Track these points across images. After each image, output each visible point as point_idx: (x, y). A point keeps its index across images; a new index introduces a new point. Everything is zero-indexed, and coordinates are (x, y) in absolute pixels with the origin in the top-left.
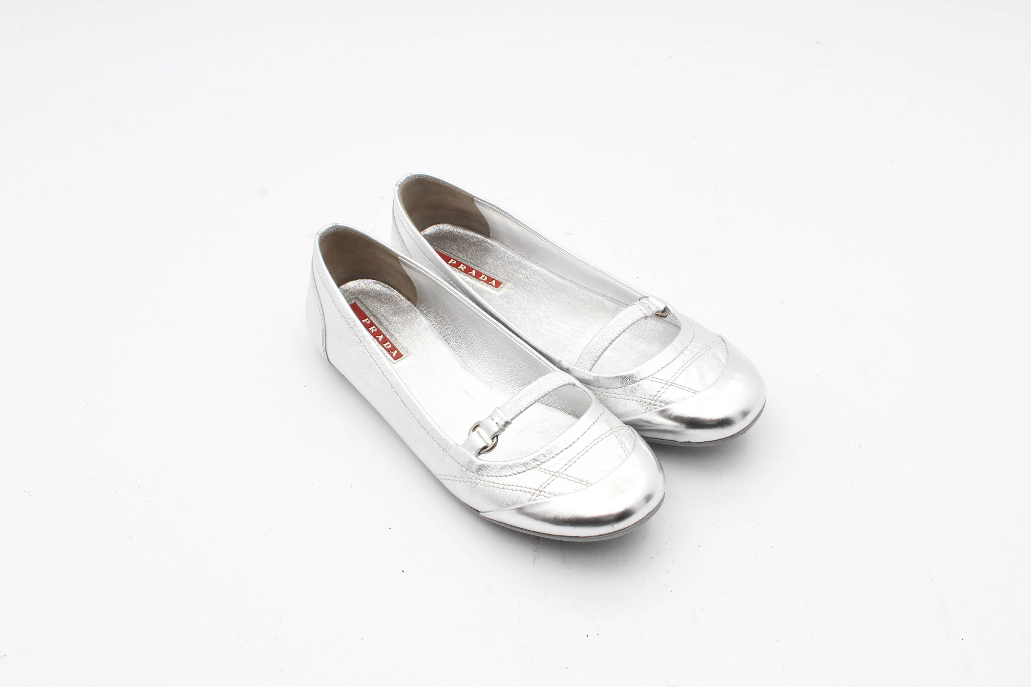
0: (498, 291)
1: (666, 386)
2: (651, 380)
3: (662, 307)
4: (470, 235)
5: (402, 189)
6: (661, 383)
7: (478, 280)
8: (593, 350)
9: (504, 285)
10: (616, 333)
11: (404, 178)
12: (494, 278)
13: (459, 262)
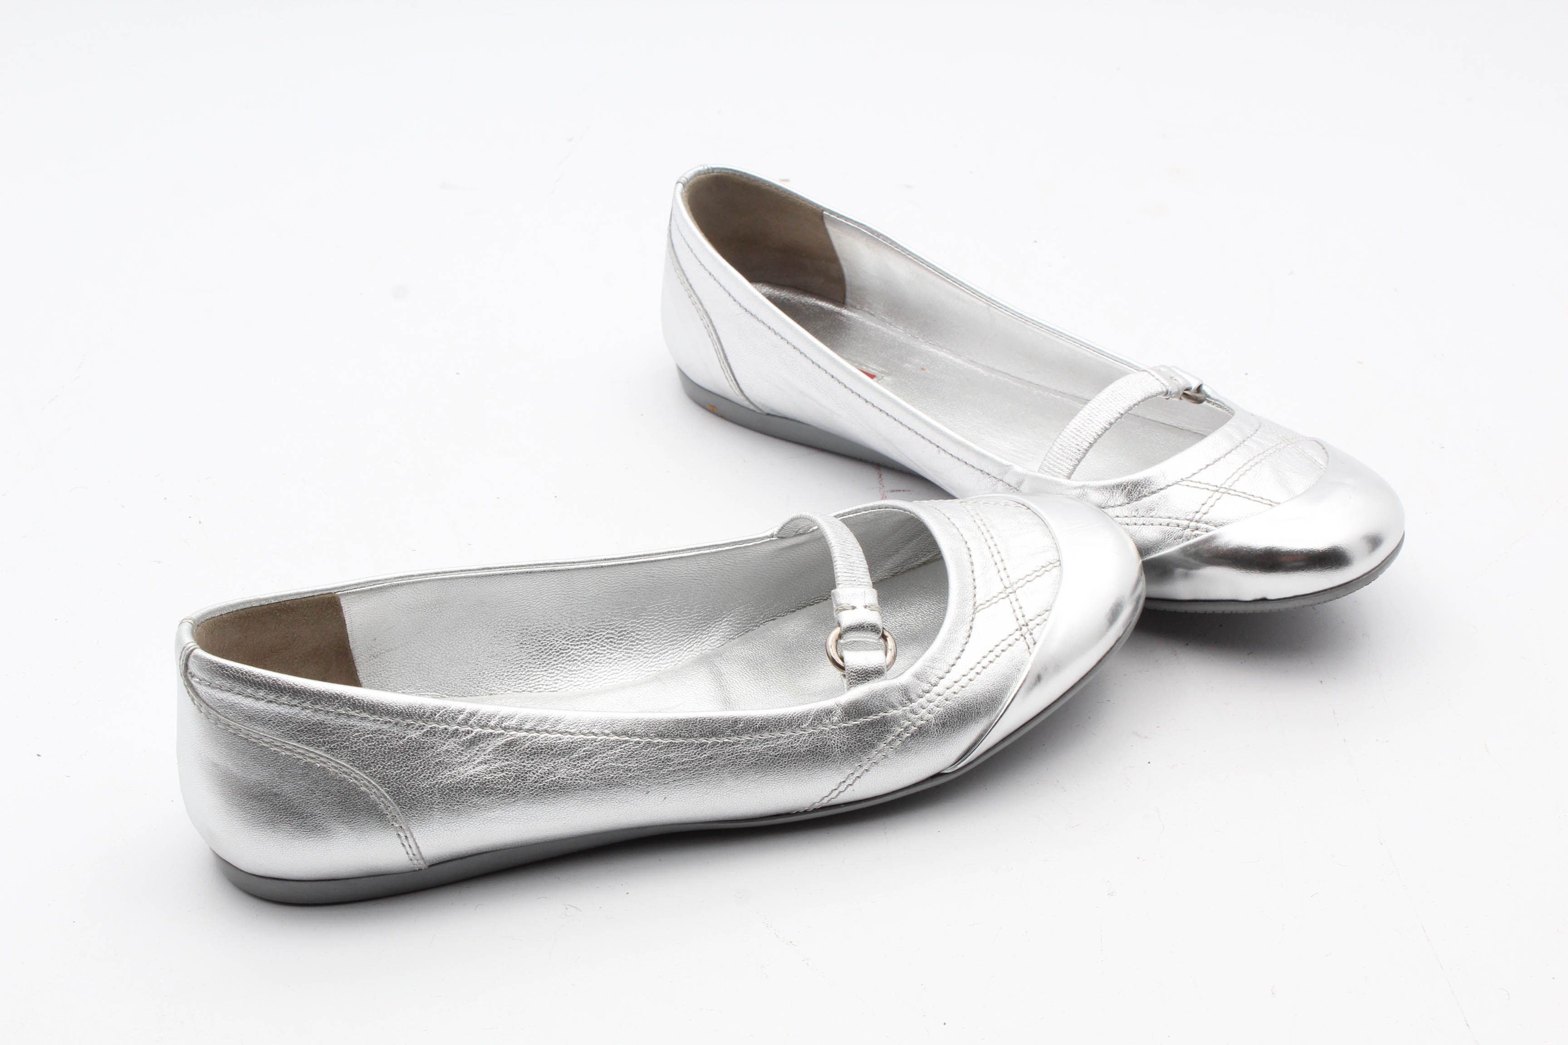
1: (1217, 495)
2: (1188, 486)
4: (807, 303)
5: (689, 190)
6: (1208, 489)
10: (1115, 411)
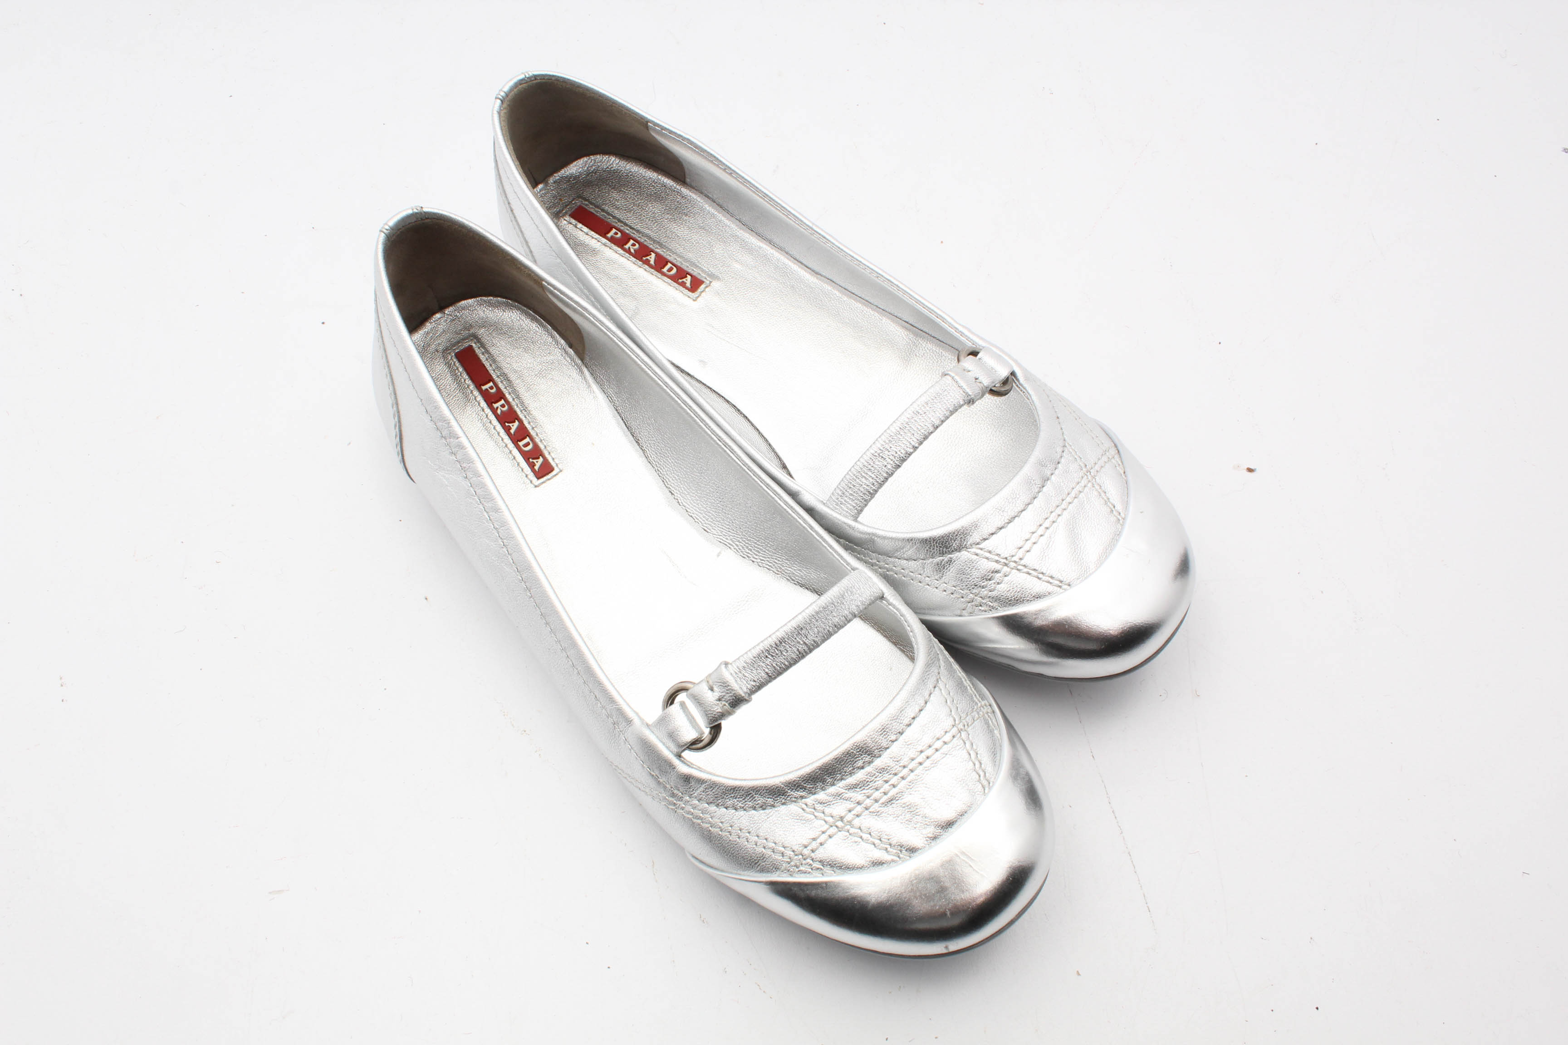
0: (694, 300)
2: (976, 554)
3: (1004, 373)
4: (650, 178)
5: (509, 104)
7: (659, 275)
8: (863, 480)
9: (707, 287)
11: (512, 83)
12: (689, 271)
13: (628, 234)
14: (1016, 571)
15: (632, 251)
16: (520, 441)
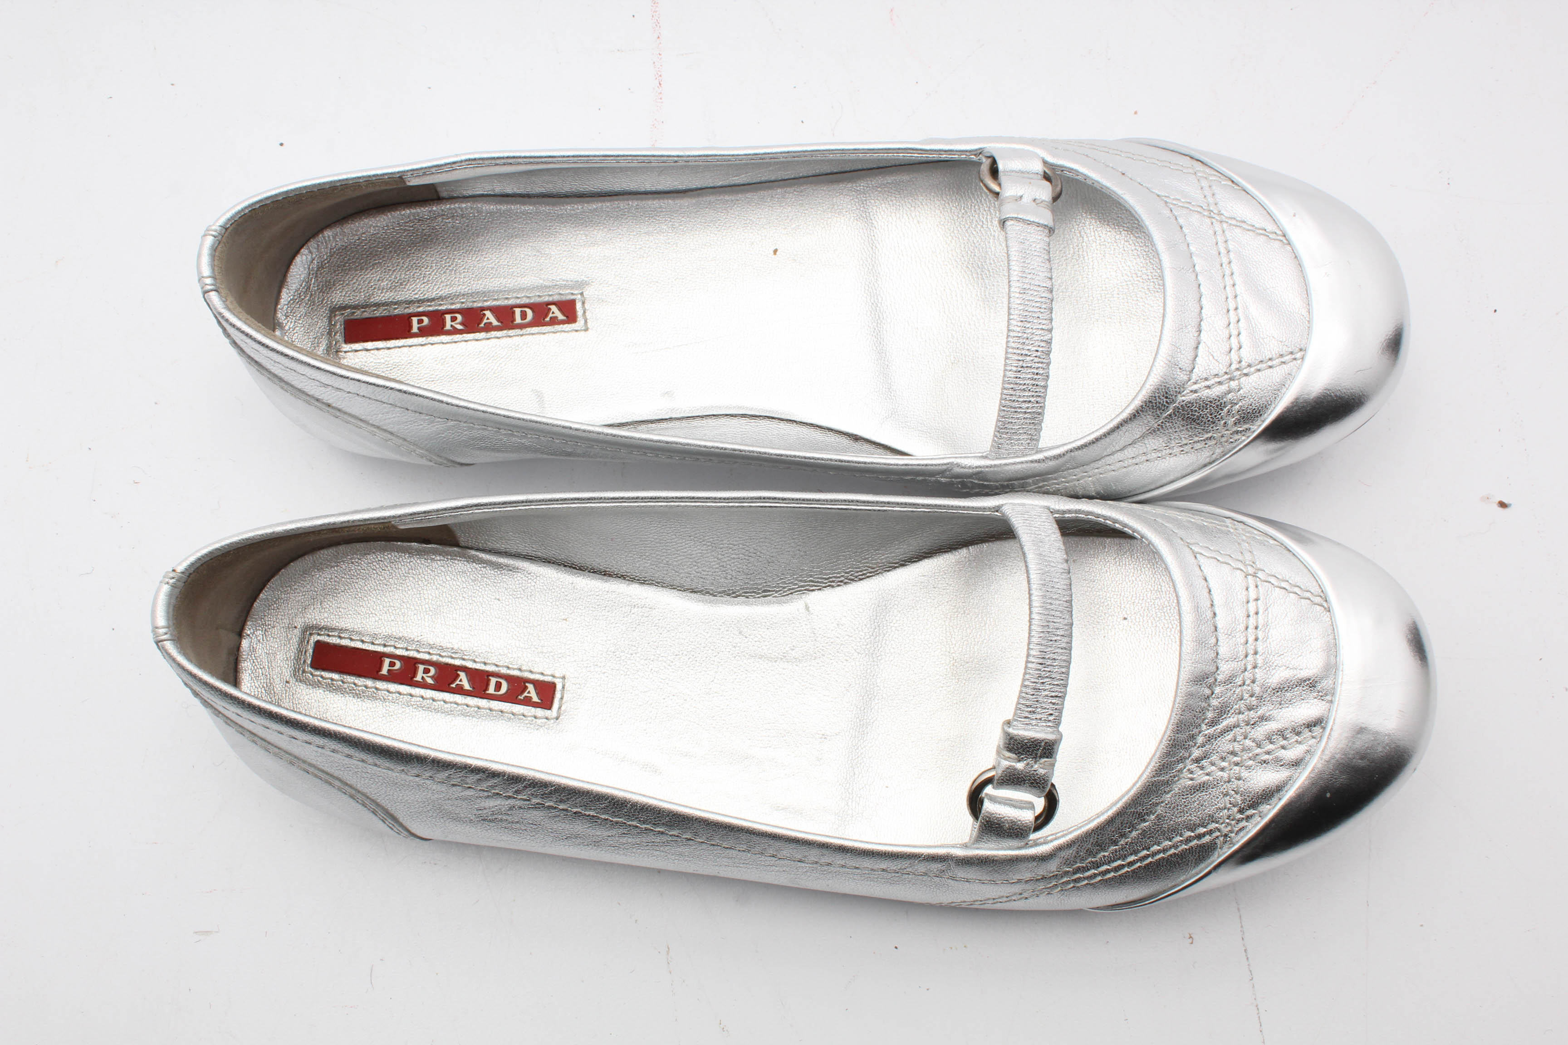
0: (586, 330)
7: (515, 332)
9: (583, 303)
12: (548, 299)
13: (435, 311)
14: (1244, 378)
15: (460, 327)
16: (487, 688)
